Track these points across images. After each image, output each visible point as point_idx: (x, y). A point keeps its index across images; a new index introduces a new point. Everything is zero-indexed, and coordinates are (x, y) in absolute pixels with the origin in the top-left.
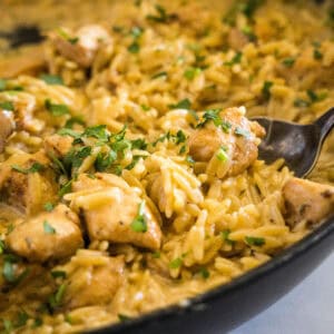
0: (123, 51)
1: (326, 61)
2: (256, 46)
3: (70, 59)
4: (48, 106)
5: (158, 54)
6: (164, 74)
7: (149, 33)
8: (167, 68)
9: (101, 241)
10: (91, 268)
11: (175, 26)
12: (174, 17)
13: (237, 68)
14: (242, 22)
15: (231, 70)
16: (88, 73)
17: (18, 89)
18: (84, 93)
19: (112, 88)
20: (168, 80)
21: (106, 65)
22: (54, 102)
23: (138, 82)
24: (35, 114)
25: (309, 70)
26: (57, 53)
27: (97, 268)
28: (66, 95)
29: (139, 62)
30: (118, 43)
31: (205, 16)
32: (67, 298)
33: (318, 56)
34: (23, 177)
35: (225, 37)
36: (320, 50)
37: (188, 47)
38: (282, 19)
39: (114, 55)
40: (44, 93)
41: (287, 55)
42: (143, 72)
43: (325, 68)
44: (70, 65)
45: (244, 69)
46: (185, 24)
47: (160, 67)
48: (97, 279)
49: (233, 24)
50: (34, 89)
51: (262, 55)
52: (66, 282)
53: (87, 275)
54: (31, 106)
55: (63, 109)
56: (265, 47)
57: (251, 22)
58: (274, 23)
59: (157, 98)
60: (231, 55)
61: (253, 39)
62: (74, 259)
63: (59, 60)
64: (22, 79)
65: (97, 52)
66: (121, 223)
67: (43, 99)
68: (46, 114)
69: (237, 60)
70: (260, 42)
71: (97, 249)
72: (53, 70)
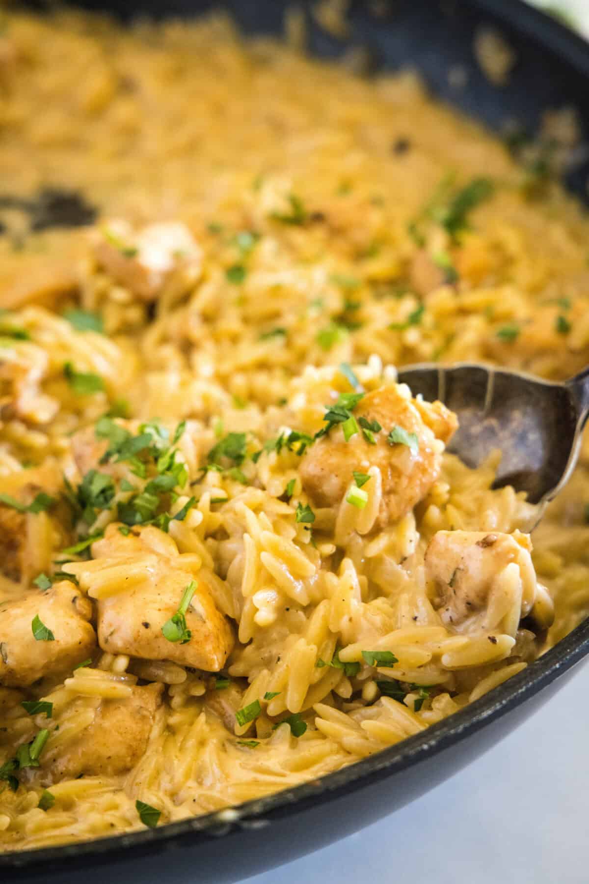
0: (217, 276)
1: (576, 340)
2: (457, 292)
3: (120, 283)
4: (67, 374)
5: (276, 291)
6: (280, 332)
7: (268, 247)
8: (289, 320)
9: (116, 654)
10: (98, 702)
11: (319, 233)
12: (318, 218)
13: (412, 336)
14: (438, 241)
15: (400, 338)
16: (151, 310)
17: (19, 336)
18: (138, 350)
19: (187, 347)
20: (289, 345)
21: (185, 299)
22: (80, 367)
23: (235, 339)
24: (45, 385)
25: (542, 352)
26: (100, 269)
27: (109, 703)
28: (104, 354)
29: (243, 301)
30: (212, 257)
31: (375, 219)
32: (49, 755)
33: (564, 328)
34: (18, 519)
35: (406, 265)
36: (570, 317)
37: (335, 279)
38: (512, 241)
39: (202, 280)
40: (64, 347)
41: (508, 317)
42: (246, 320)
43: (573, 352)
44: (120, 295)
45: (425, 337)
46: (337, 232)
47: (276, 315)
48: (107, 724)
49: (422, 244)
50: (47, 338)
51: (464, 312)
52: (53, 724)
53: (89, 715)
54: (36, 373)
55: (93, 382)
56: (472, 298)
57: (454, 245)
58: (497, 247)
59: (261, 381)
60: (408, 305)
61: (451, 279)
62: (68, 682)
63: (102, 283)
64: (32, 315)
65: (170, 276)
66: (146, 625)
67: (61, 359)
68: (61, 388)
69: (415, 319)
70: (464, 285)
71: (110, 669)
72: (89, 300)
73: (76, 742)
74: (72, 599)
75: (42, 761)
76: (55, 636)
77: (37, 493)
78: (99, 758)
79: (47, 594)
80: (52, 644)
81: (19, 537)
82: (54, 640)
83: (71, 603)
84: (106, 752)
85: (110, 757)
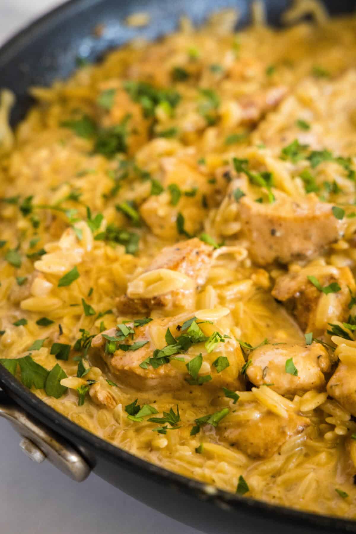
73: (239, 425)
74: (318, 356)
75: (220, 425)
76: (299, 374)
77: (332, 281)
78: (246, 440)
79: (306, 348)
80: (295, 379)
81: (313, 305)
82: (297, 376)
83: (316, 358)
84: (252, 439)
85: (252, 444)
